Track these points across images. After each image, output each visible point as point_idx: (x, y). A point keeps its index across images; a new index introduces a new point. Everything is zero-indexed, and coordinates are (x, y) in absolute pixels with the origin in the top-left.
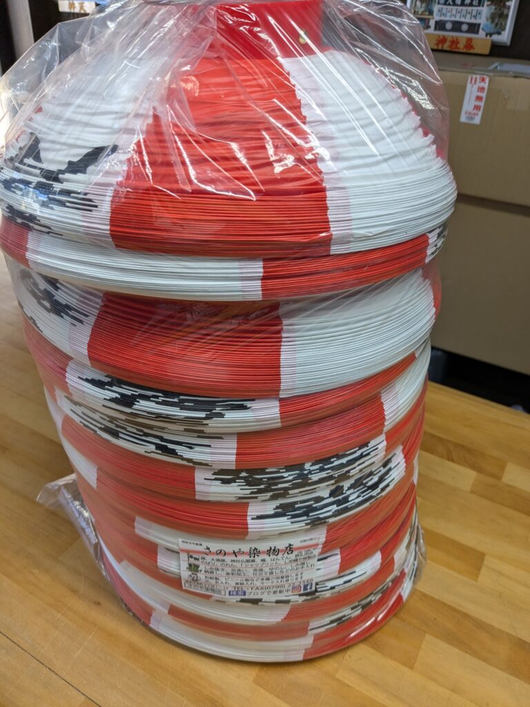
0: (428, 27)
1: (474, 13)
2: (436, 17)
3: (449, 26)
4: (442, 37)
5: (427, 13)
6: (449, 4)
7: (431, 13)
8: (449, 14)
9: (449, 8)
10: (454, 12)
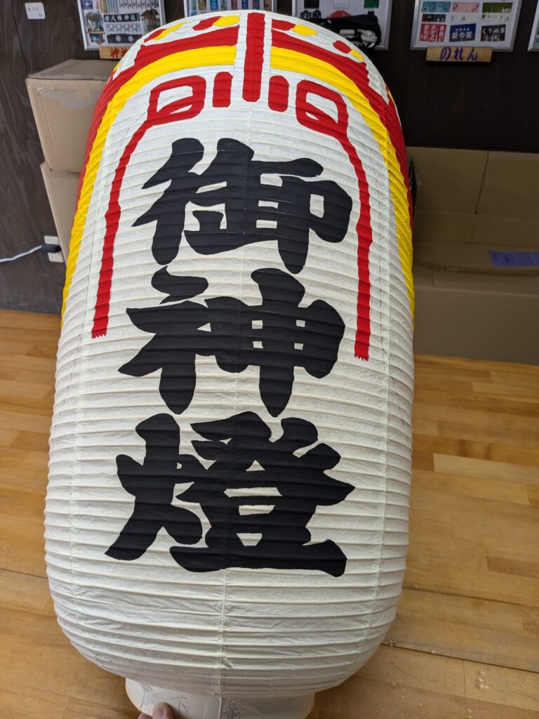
0: (103, 41)
1: (134, 27)
2: (106, 32)
3: (118, 38)
4: (114, 49)
5: (99, 29)
6: (113, 21)
7: (102, 29)
8: (115, 29)
9: (115, 23)
10: (119, 27)
